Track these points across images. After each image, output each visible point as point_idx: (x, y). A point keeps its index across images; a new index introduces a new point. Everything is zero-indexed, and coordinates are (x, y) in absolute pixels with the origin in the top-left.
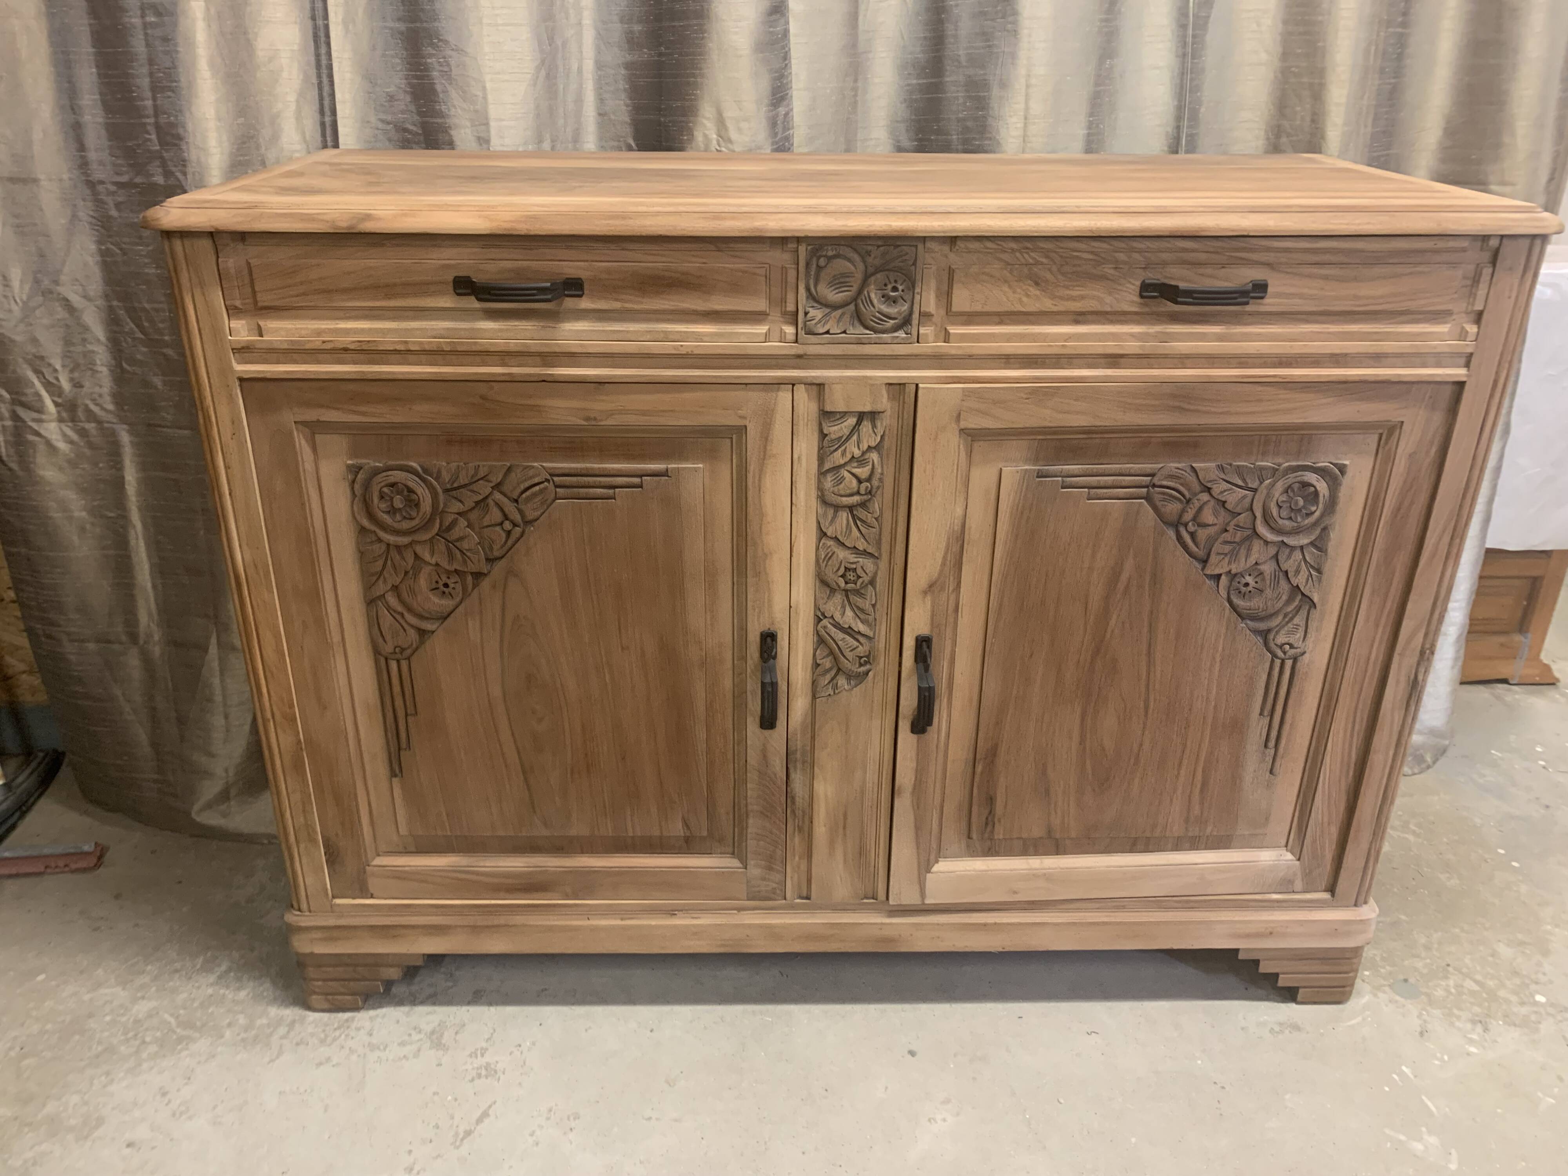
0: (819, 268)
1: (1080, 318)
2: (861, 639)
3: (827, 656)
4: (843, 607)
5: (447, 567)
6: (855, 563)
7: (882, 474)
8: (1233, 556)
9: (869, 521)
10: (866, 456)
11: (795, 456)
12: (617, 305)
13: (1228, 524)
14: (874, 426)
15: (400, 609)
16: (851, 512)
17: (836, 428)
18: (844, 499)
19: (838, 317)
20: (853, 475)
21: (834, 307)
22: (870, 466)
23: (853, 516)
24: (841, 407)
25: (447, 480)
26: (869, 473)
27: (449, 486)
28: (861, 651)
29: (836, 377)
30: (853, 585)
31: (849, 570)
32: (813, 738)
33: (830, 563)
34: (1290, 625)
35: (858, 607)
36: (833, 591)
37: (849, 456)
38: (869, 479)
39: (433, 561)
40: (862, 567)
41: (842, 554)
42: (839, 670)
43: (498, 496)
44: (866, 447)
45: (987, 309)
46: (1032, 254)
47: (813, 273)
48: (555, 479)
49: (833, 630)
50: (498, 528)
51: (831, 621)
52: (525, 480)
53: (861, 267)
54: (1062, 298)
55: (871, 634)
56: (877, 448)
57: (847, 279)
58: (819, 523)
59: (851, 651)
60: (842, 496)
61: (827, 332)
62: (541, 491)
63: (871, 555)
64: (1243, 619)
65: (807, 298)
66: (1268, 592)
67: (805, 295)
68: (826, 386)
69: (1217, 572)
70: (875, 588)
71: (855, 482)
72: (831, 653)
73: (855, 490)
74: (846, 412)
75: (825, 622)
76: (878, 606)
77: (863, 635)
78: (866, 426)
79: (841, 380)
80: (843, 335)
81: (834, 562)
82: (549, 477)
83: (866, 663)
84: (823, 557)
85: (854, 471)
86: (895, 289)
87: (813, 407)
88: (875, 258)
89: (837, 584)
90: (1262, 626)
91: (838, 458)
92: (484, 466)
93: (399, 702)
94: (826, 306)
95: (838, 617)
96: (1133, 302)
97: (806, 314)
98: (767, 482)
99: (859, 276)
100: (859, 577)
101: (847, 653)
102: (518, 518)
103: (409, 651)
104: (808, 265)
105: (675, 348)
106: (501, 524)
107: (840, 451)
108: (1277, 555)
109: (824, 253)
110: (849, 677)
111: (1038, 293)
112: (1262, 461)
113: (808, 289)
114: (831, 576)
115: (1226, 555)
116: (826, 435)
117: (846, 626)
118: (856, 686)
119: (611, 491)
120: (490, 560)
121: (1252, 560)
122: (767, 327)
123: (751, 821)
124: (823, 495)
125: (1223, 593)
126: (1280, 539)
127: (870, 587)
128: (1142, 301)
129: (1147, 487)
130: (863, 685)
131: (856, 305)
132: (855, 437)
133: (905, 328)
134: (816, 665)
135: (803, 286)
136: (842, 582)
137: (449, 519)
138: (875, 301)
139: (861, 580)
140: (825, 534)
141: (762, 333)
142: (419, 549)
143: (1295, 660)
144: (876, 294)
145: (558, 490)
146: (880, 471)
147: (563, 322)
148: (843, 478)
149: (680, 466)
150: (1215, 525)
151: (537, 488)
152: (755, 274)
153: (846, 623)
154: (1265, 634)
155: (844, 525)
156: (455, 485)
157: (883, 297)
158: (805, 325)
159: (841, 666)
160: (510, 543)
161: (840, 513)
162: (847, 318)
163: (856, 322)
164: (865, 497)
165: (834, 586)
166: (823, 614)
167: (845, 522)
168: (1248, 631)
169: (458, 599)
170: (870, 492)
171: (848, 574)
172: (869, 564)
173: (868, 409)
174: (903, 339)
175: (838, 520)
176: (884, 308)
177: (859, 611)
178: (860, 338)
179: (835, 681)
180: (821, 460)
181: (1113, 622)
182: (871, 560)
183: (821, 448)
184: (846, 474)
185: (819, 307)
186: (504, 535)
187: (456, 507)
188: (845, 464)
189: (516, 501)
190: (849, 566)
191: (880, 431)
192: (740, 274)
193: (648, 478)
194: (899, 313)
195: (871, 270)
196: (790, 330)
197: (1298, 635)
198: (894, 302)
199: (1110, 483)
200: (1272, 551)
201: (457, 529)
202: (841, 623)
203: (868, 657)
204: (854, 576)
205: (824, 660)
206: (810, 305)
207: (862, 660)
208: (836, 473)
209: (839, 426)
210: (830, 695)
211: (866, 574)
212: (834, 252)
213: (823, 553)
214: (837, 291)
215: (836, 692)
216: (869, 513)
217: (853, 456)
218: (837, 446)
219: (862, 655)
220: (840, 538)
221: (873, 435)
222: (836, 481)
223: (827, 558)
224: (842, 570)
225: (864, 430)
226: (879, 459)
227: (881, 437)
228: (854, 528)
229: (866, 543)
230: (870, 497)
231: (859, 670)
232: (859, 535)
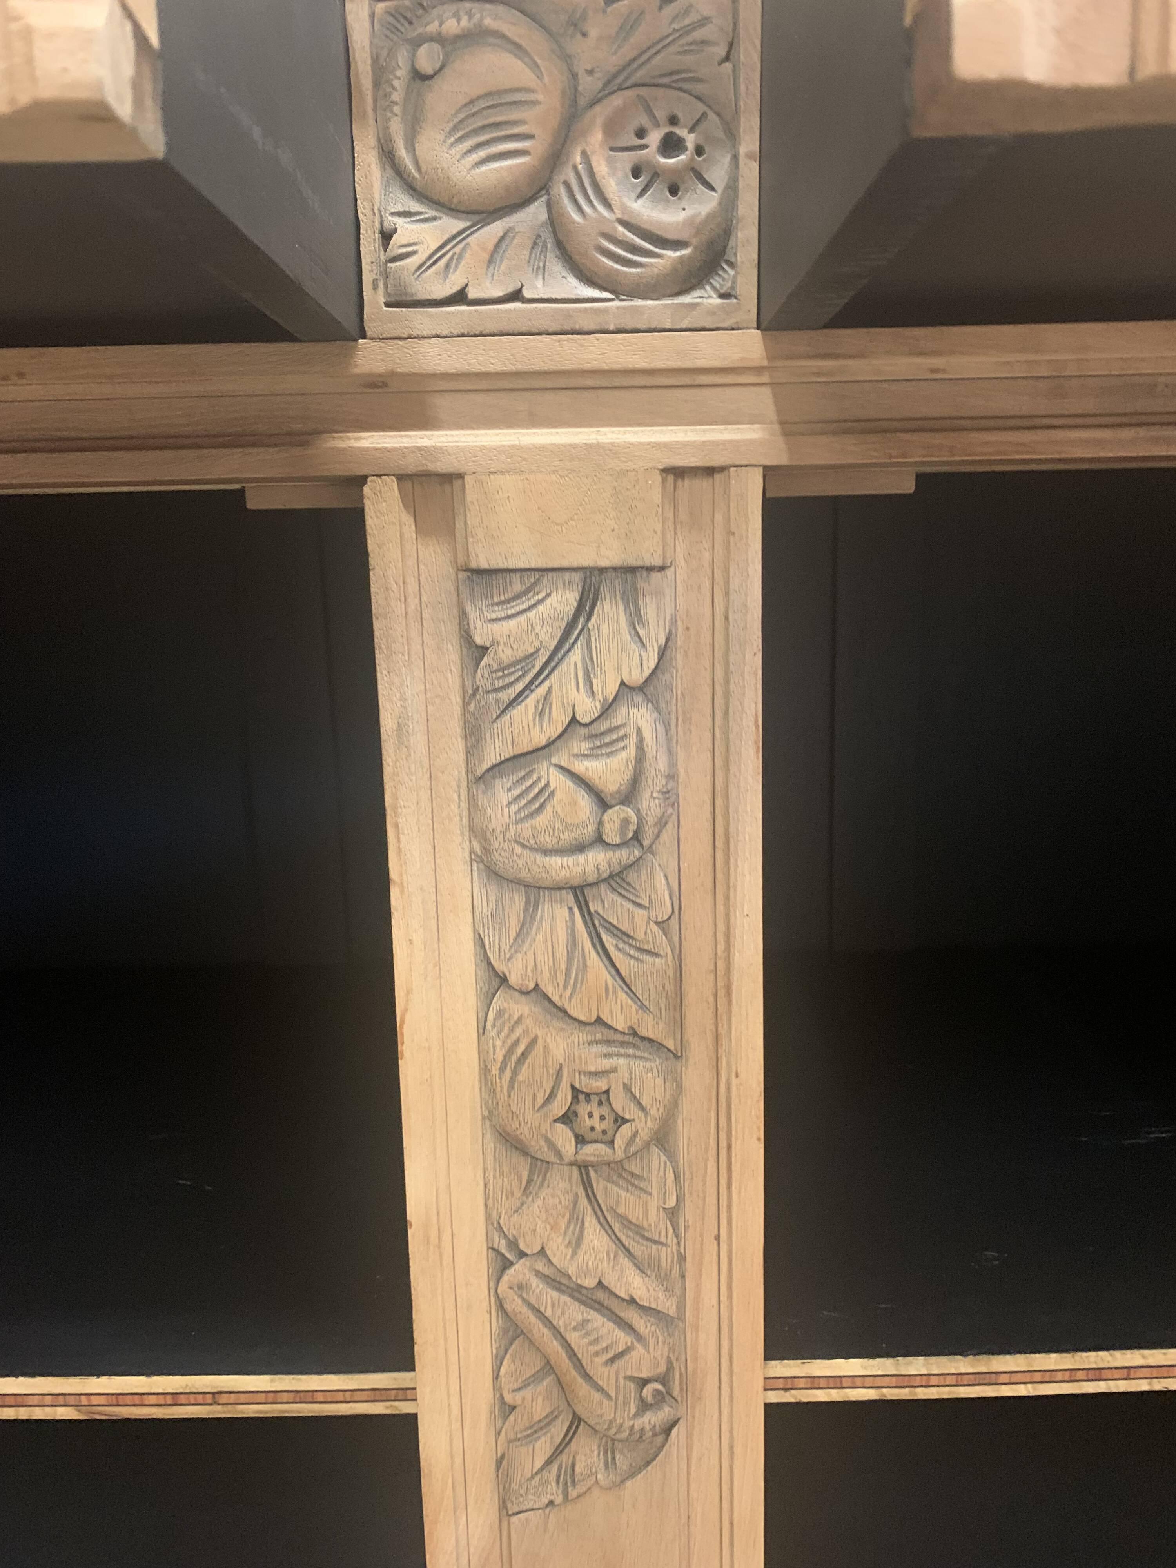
0: (418, 81)
2: (641, 1324)
3: (535, 1379)
4: (575, 1218)
6: (604, 1074)
7: (672, 776)
9: (640, 935)
10: (620, 719)
14: (636, 618)
16: (583, 905)
17: (513, 623)
18: (556, 861)
19: (491, 243)
20: (578, 780)
21: (479, 210)
22: (633, 750)
23: (589, 917)
24: (524, 554)
26: (628, 774)
28: (642, 1362)
29: (500, 450)
30: (601, 1149)
31: (588, 1097)
33: (524, 1072)
35: (626, 1222)
36: (538, 1167)
37: (560, 719)
38: (629, 797)
40: (627, 1088)
41: (558, 1045)
42: (577, 1420)
44: (612, 689)
47: (397, 96)
49: (549, 1296)
51: (540, 1266)
53: (558, 71)
55: (671, 1307)
56: (651, 688)
57: (514, 115)
58: (480, 942)
59: (612, 1360)
60: (547, 852)
63: (655, 1047)
65: (388, 181)
67: (378, 169)
68: (470, 483)
70: (672, 1156)
71: (585, 803)
72: (548, 1367)
73: (590, 829)
75: (519, 1271)
76: (689, 1213)
77: (646, 1310)
78: (610, 620)
79: (516, 460)
80: (514, 305)
81: (536, 1072)
83: (660, 1398)
84: (501, 1057)
85: (582, 767)
86: (671, 145)
89: (551, 1144)
91: (525, 726)
94: (450, 206)
95: (560, 1252)
99: (553, 101)
100: (620, 1121)
101: (598, 1369)
104: (382, 67)
107: (531, 701)
109: (433, 28)
110: (609, 1446)
113: (388, 156)
116: (484, 649)
117: (590, 1282)
118: (632, 1474)
124: (486, 850)
127: (657, 1157)
130: (654, 1472)
131: (549, 205)
132: (576, 656)
133: (716, 281)
134: (506, 1409)
135: (372, 141)
136: (564, 1137)
138: (611, 186)
139: (626, 1131)
140: (503, 980)
144: (610, 161)
146: (662, 764)
148: (546, 792)
153: (587, 1274)
155: (561, 952)
157: (635, 171)
158: (384, 265)
159: (580, 1410)
161: (545, 909)
162: (522, 247)
163: (554, 262)
164: (625, 855)
165: (539, 1147)
166: (513, 1244)
167: (562, 936)
170: (637, 837)
171: (583, 1109)
172: (651, 1081)
173: (610, 557)
174: (714, 314)
175: (540, 935)
176: (639, 209)
177: (628, 1234)
178: (568, 315)
179: (565, 1458)
180: (473, 732)
182: (655, 1063)
183: (469, 697)
184: (557, 780)
185: (431, 213)
188: (551, 745)
190: (586, 1084)
191: (655, 631)
194: (690, 226)
195: (587, 83)
198: (674, 190)
202: (572, 1270)
203: (667, 1381)
204: (602, 1118)
205: (527, 1393)
206: (399, 208)
207: (648, 1391)
208: (523, 778)
209: (522, 618)
210: (551, 1503)
211: (643, 1108)
212: (464, 22)
213: (498, 1043)
214: (482, 153)
215: (573, 1493)
216: (639, 905)
217: (574, 717)
218: (519, 687)
219: (644, 1375)
220: (550, 990)
221: (634, 647)
222: (523, 802)
223: (514, 1058)
224: (563, 1099)
225: (605, 629)
226: (661, 728)
227: (662, 654)
228: (593, 958)
229: (634, 1008)
230: (637, 853)
231: (638, 1423)
232: (610, 981)
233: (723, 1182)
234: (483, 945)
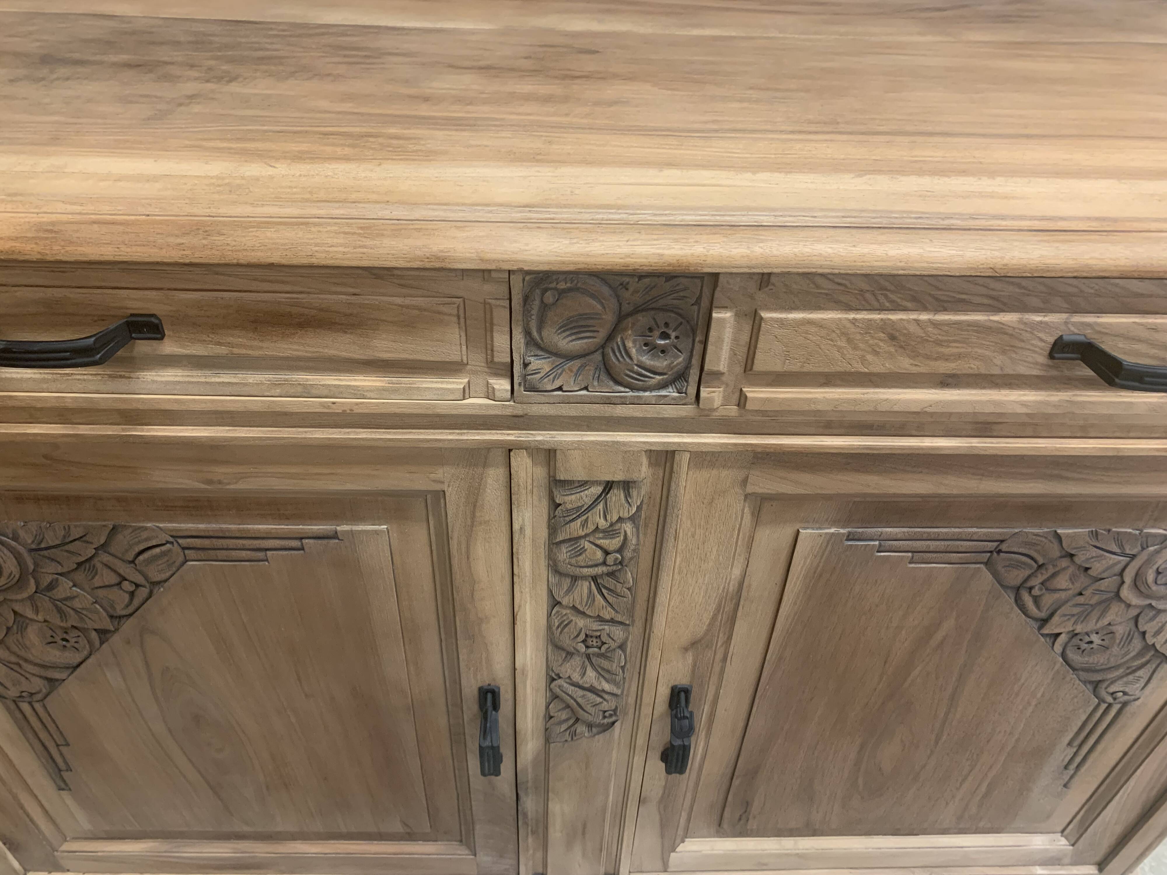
0: (545, 307)
1: (950, 380)
2: (606, 696)
3: (563, 709)
4: (584, 667)
5: (62, 624)
6: (600, 630)
7: (637, 545)
8: (1083, 616)
9: (618, 590)
10: (617, 527)
11: (516, 527)
12: (223, 350)
13: (1085, 588)
14: (628, 495)
15: (13, 659)
16: (595, 581)
17: (573, 497)
18: (585, 570)
19: (575, 370)
20: (597, 546)
21: (570, 357)
22: (622, 538)
23: (598, 585)
24: (580, 475)
25: (29, 541)
26: (619, 544)
27: (34, 546)
28: (605, 706)
29: (573, 442)
30: (596, 650)
31: (592, 637)
32: (547, 771)
33: (566, 630)
34: (1131, 677)
35: (603, 669)
36: (570, 654)
37: (591, 527)
38: (618, 551)
39: (40, 618)
40: (608, 635)
41: (581, 622)
43: (105, 558)
44: (615, 518)
45: (809, 368)
46: (892, 296)
47: (534, 312)
48: (180, 541)
49: (571, 689)
50: (115, 589)
51: (568, 680)
52: (139, 542)
53: (613, 304)
54: (928, 357)
55: (619, 692)
56: (632, 519)
57: (590, 322)
59: (594, 706)
60: (582, 567)
61: (560, 389)
62: (164, 554)
63: (621, 623)
64: (1074, 669)
65: (527, 344)
66: (1115, 650)
67: (522, 341)
68: (558, 452)
69: (1057, 631)
70: (624, 652)
71: (599, 554)
72: (568, 706)
73: (601, 560)
74: (586, 482)
75: (560, 681)
77: (609, 693)
78: (617, 496)
79: (580, 446)
80: (584, 392)
81: (571, 630)
82: (171, 539)
83: (611, 716)
84: (557, 624)
85: (599, 542)
86: (665, 336)
87: (541, 472)
88: (636, 291)
89: (576, 649)
90: (1097, 677)
91: (575, 528)
92: (76, 526)
93: (43, 735)
94: (557, 355)
95: (576, 677)
96: (1037, 363)
97: (526, 365)
98: (479, 550)
99: (610, 318)
100: (603, 643)
101: (588, 708)
102: (140, 579)
103: (39, 697)
104: (526, 299)
105: (322, 404)
106: (119, 584)
107: (579, 521)
108: (1138, 616)
109: (553, 285)
110: (590, 726)
111: (892, 349)
112: (1153, 527)
113: (527, 333)
114: (566, 641)
115: (1073, 615)
116: (560, 505)
117: (587, 685)
118: (599, 734)
119: (261, 555)
120: (117, 618)
121: (1106, 621)
122: (466, 380)
123: (478, 827)
124: (555, 565)
125: (1058, 647)
126: (1148, 602)
127: (618, 652)
128: (1050, 362)
129: (991, 552)
130: (607, 733)
131: (603, 355)
132: (601, 506)
133: (678, 385)
134: (549, 717)
135: (520, 329)
136: (582, 648)
137: (46, 580)
138: (633, 351)
139: (606, 646)
140: (559, 603)
141: (459, 389)
142: (18, 608)
143: (1125, 704)
144: (634, 342)
145: (186, 552)
146: (634, 541)
147: (142, 369)
148: (583, 550)
149: (356, 528)
150: (1069, 589)
151: (157, 550)
152: (439, 313)
153: (587, 683)
154: (1096, 685)
155: (585, 595)
156: (43, 546)
157: (646, 345)
158: (524, 377)
159: (579, 718)
160: (136, 602)
161: (579, 583)
162: (590, 370)
163: (604, 377)
164: (614, 568)
165: (571, 649)
166: (557, 675)
167: (586, 591)
168: (1078, 681)
169: (86, 653)
170: (621, 563)
171: (589, 640)
172: (618, 633)
173: (619, 477)
174: (674, 399)
175: (576, 590)
176: (646, 359)
177: (603, 673)
178: (608, 398)
179: (573, 729)
180: (553, 529)
181: (916, 672)
182: (620, 627)
183: (551, 518)
184: (587, 545)
185: (547, 355)
186: (127, 597)
187: (52, 568)
188: (586, 535)
189: (133, 562)
190: (591, 633)
191: (636, 501)
192: (417, 312)
193: (311, 541)
194: (670, 367)
195: (627, 308)
196: (502, 385)
197: (1138, 685)
198: (663, 352)
199: (942, 548)
200: (1134, 612)
201: (60, 588)
202: (581, 682)
203: (615, 710)
204: (597, 642)
205: (560, 713)
206: (532, 354)
207: (607, 714)
208: (573, 544)
209: (578, 495)
210: (566, 741)
211: (613, 640)
212: (569, 285)
213: (556, 621)
214: (574, 337)
215: (575, 738)
216: (619, 582)
217: (597, 527)
218: (574, 516)
219: (606, 709)
220: (579, 607)
221: (626, 505)
222: (573, 552)
223: (562, 626)
224: (582, 637)
225: (614, 499)
226: (634, 530)
227: (638, 507)
228: (598, 597)
229: (613, 612)
230: (620, 567)
231: (602, 722)
232: (604, 604)
233: (644, 659)
234: (551, 592)
